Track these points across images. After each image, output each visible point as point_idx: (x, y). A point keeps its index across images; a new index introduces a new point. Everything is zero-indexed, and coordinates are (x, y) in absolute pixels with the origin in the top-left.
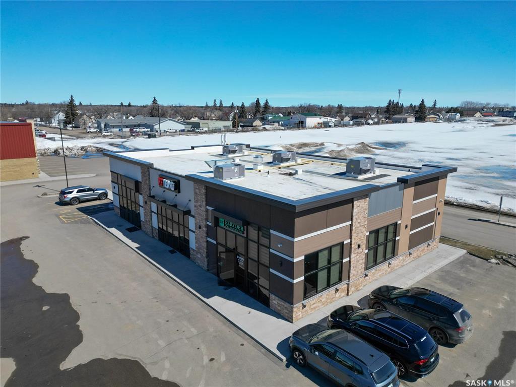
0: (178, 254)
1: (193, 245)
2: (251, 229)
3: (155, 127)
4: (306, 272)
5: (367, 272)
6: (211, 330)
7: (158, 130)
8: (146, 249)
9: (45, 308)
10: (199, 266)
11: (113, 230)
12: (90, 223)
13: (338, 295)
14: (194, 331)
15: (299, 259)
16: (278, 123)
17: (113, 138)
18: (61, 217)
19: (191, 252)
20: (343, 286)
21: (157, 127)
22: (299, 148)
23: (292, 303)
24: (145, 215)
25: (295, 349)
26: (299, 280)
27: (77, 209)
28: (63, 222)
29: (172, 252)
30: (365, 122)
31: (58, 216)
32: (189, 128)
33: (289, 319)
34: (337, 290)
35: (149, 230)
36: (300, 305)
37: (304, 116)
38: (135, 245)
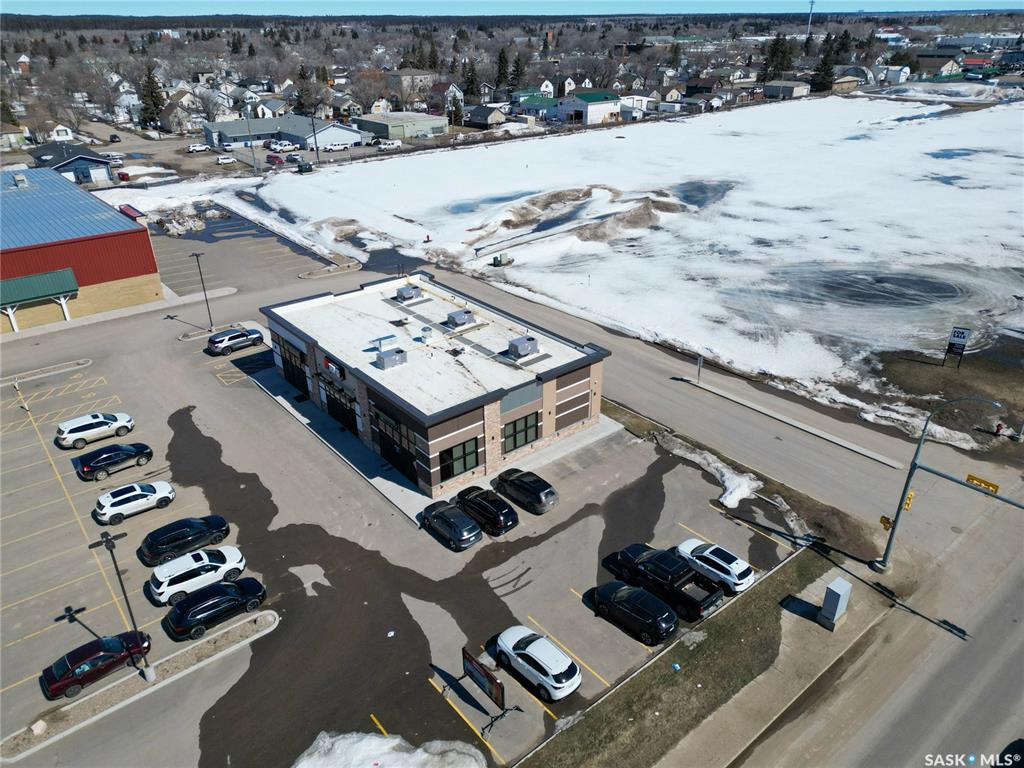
0: (348, 433)
1: (360, 427)
2: (402, 426)
3: (309, 141)
4: (441, 463)
5: (505, 456)
6: (372, 504)
7: (314, 147)
8: (317, 426)
9: (242, 486)
10: (366, 447)
11: (280, 399)
12: (252, 387)
13: (475, 476)
14: (359, 505)
15: (434, 455)
16: (537, 112)
17: (240, 177)
18: (218, 375)
19: (360, 434)
20: (481, 468)
21: (310, 141)
22: (546, 205)
23: (431, 485)
24: (313, 387)
25: (425, 518)
26: (435, 469)
27: (233, 362)
28: (223, 385)
29: (342, 430)
30: (703, 105)
31: (214, 373)
32: (367, 137)
33: (430, 496)
34: (473, 473)
35: (318, 402)
36: (438, 486)
37: (584, 103)
38: (306, 421)
